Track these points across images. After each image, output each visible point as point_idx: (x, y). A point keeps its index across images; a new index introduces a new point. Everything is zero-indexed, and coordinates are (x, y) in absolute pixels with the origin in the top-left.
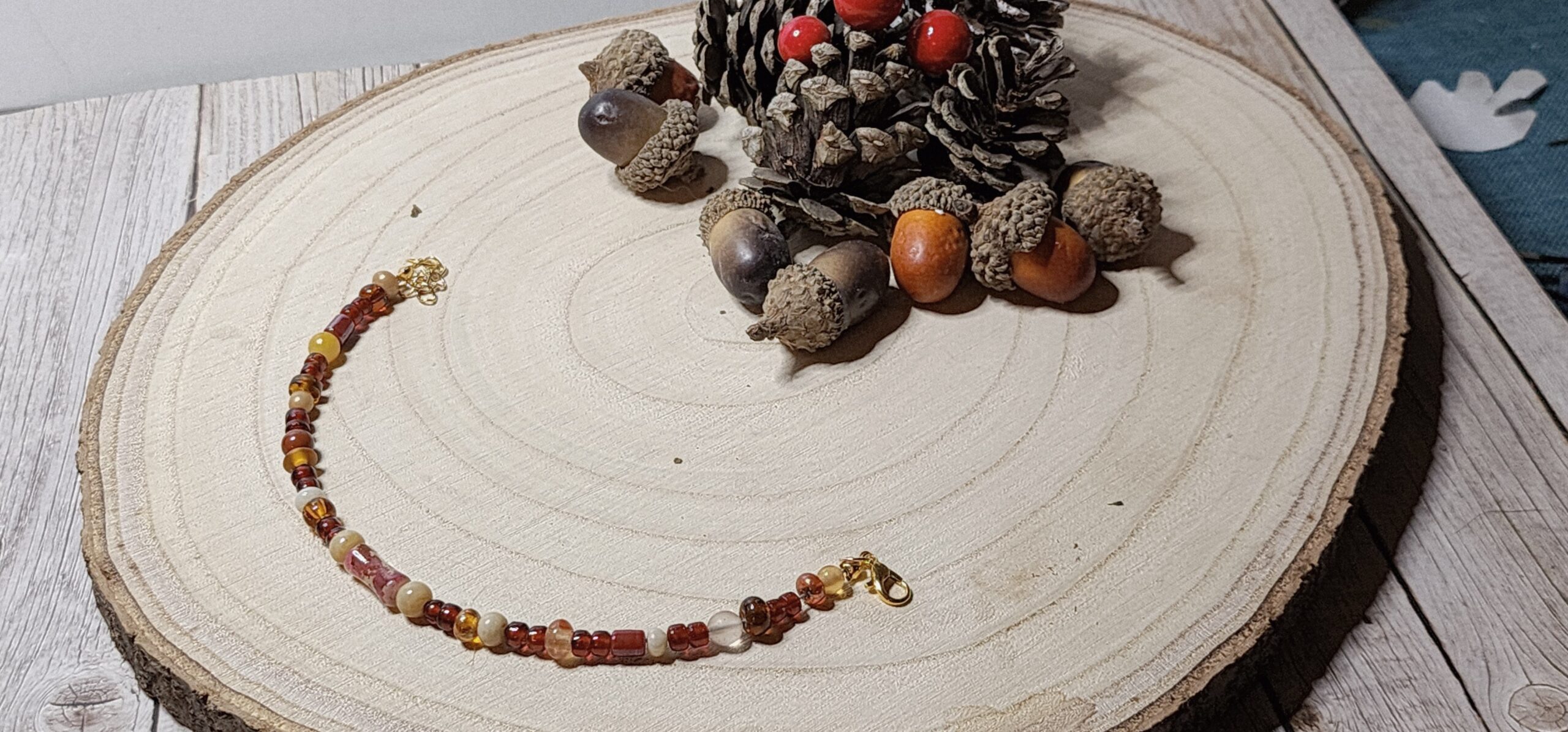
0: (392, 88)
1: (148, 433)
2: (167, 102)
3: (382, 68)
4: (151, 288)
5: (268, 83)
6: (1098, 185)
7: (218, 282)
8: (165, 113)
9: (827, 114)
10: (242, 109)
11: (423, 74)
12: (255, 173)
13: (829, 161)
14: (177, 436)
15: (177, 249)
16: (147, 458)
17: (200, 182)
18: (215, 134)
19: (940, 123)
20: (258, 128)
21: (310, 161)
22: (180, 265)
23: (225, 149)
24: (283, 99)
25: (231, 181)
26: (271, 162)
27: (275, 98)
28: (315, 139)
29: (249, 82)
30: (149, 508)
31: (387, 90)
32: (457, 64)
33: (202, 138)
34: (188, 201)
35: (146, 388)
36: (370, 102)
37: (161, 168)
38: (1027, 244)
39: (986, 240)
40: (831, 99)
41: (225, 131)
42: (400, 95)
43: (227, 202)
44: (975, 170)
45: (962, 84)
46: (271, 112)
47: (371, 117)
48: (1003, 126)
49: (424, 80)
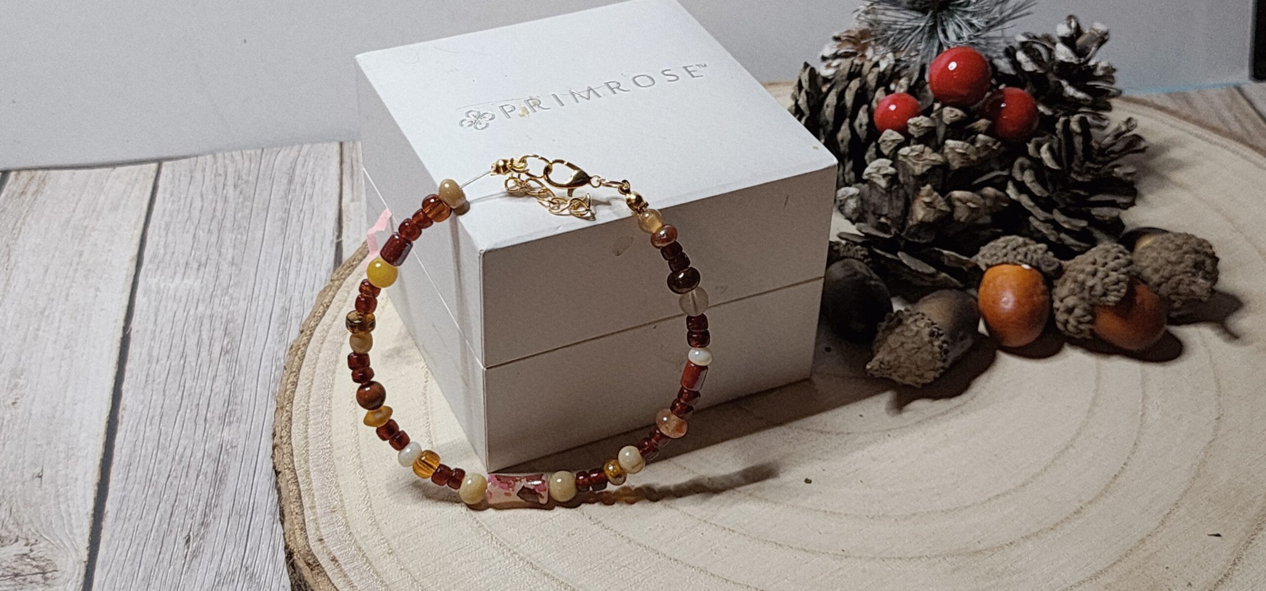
1: (335, 439)
2: (312, 156)
4: (324, 312)
6: (1167, 249)
8: (311, 166)
9: (922, 179)
13: (926, 219)
14: (361, 443)
15: (344, 279)
16: (336, 462)
17: (344, 225)
18: (355, 184)
19: (1021, 187)
30: (343, 507)
33: (344, 187)
34: (335, 241)
35: (329, 398)
37: (311, 212)
38: (1112, 298)
39: (1072, 293)
40: (927, 165)
44: (1053, 231)
45: (1045, 154)
48: (1077, 194)
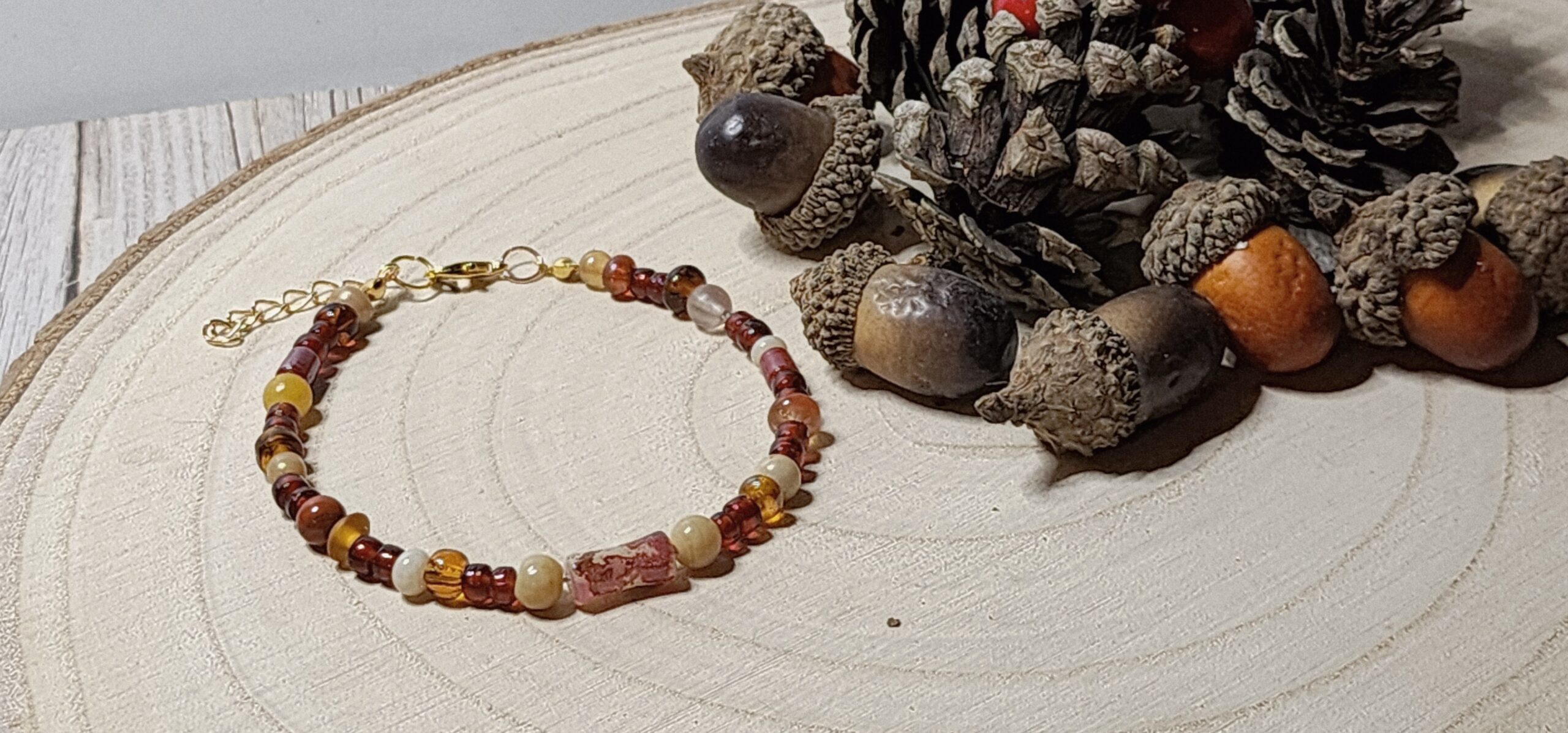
0: (384, 106)
1: (25, 604)
2: (26, 146)
3: (359, 90)
4: (19, 396)
5: (184, 117)
7: (127, 382)
8: (24, 163)
10: (145, 155)
11: (430, 85)
12: (178, 228)
14: (72, 608)
15: (59, 339)
16: (25, 642)
17: (84, 259)
18: (104, 189)
19: (1249, 101)
20: (170, 179)
21: (263, 209)
22: (65, 361)
23: (120, 209)
24: (209, 138)
25: (140, 241)
26: (200, 212)
27: (196, 138)
28: (269, 179)
29: (154, 115)
30: (32, 716)
31: (376, 109)
32: (482, 70)
33: (84, 195)
34: (66, 285)
35: (19, 538)
36: (349, 127)
37: (22, 239)
38: (1433, 255)
39: (1364, 252)
41: (120, 185)
42: (397, 114)
43: (134, 270)
45: (1280, 37)
46: (190, 157)
47: (354, 146)
48: (1351, 103)
49: (433, 93)
